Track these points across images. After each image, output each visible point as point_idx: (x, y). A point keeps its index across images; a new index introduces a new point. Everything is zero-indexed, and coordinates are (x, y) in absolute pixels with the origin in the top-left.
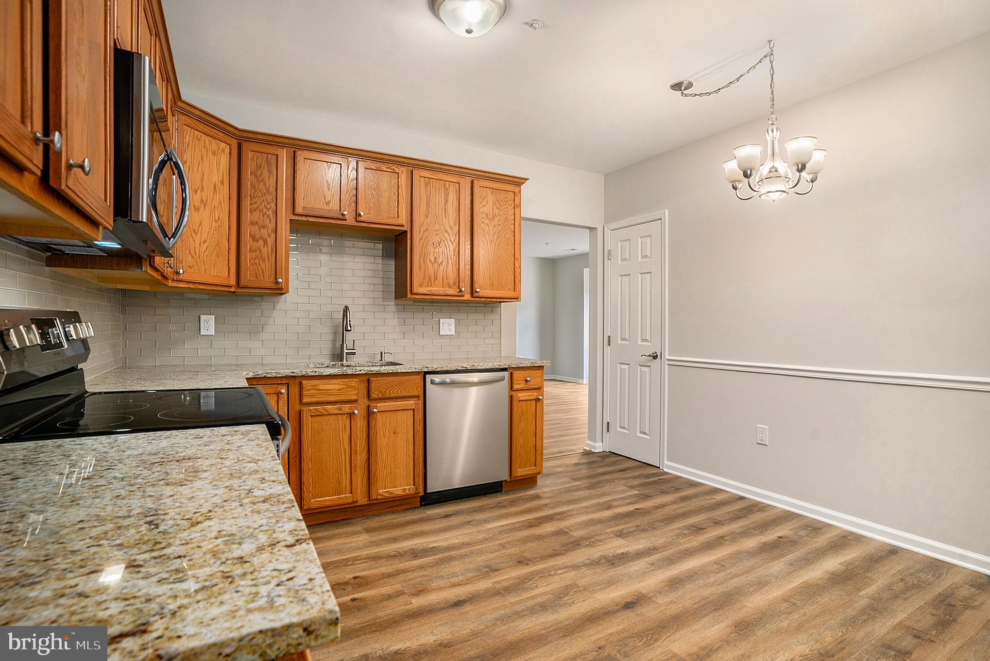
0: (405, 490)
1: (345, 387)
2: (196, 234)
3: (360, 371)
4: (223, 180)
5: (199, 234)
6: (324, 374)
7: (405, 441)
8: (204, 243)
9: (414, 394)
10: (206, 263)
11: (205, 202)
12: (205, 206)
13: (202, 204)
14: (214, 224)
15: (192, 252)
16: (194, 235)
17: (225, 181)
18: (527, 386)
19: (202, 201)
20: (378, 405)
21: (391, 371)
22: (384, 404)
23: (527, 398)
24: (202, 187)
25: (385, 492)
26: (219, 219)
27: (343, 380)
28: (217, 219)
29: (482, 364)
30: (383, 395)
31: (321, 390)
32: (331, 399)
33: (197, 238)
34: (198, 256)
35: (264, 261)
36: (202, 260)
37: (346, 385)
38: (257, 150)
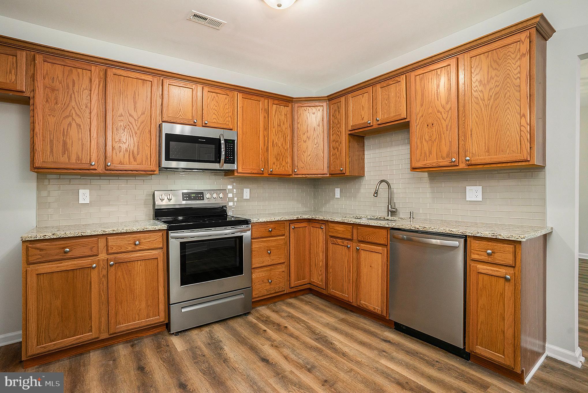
0: (375, 309)
1: (345, 230)
2: (305, 153)
3: (351, 221)
4: (319, 124)
5: (306, 153)
6: (335, 221)
7: (377, 275)
8: (309, 156)
9: (382, 243)
10: (310, 165)
11: (309, 137)
12: (309, 139)
13: (308, 139)
14: (315, 146)
15: (303, 161)
16: (304, 153)
17: (320, 124)
18: (490, 260)
19: (308, 137)
20: (362, 245)
21: (366, 224)
22: (366, 245)
23: (490, 272)
24: (308, 131)
25: (364, 304)
26: (317, 143)
27: (344, 226)
28: (316, 143)
29: (433, 228)
30: (364, 239)
31: (336, 230)
32: (339, 236)
33: (305, 155)
34: (306, 162)
35: (337, 160)
36: (308, 164)
37: (346, 229)
38: (334, 103)
